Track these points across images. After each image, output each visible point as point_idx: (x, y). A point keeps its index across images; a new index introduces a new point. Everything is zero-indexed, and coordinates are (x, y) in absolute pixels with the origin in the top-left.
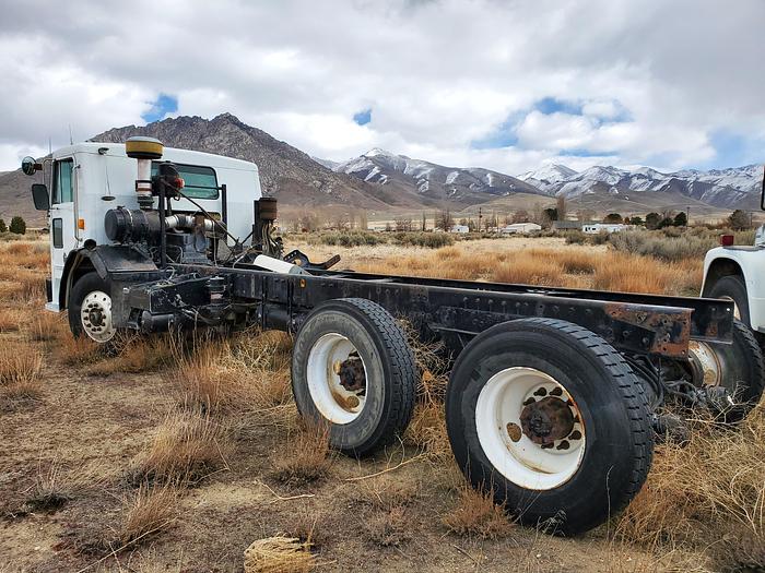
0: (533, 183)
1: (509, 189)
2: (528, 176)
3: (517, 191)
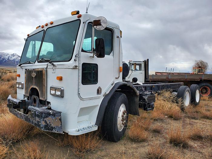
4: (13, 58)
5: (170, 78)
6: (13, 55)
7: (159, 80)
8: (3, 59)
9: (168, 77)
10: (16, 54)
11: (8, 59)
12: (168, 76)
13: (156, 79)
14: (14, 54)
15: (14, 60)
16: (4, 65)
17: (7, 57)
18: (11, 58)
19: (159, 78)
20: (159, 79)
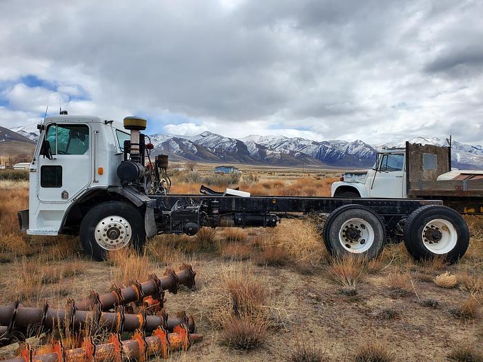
0: (25, 135)
1: (5, 138)
2: (20, 129)
3: (12, 139)
4: (355, 150)
5: (464, 190)
6: (356, 144)
7: (436, 194)
8: (338, 154)
9: (459, 187)
10: (361, 141)
11: (347, 152)
12: (459, 184)
13: (427, 192)
14: (357, 141)
15: (357, 154)
16: (339, 166)
17: (344, 149)
18: (352, 149)
19: (437, 189)
20: (434, 192)
